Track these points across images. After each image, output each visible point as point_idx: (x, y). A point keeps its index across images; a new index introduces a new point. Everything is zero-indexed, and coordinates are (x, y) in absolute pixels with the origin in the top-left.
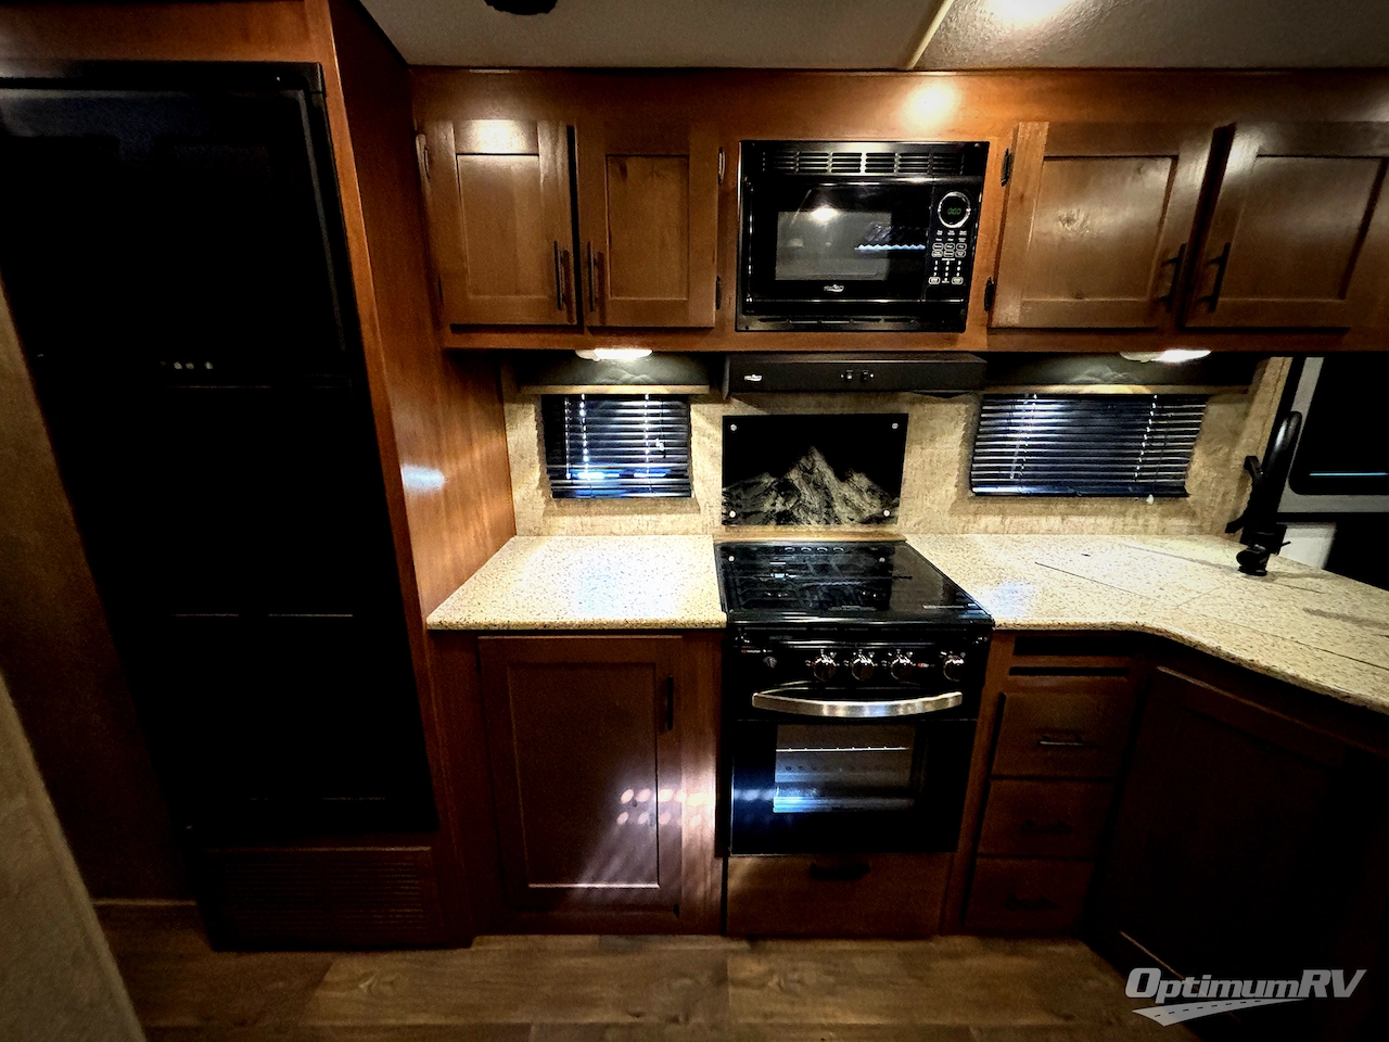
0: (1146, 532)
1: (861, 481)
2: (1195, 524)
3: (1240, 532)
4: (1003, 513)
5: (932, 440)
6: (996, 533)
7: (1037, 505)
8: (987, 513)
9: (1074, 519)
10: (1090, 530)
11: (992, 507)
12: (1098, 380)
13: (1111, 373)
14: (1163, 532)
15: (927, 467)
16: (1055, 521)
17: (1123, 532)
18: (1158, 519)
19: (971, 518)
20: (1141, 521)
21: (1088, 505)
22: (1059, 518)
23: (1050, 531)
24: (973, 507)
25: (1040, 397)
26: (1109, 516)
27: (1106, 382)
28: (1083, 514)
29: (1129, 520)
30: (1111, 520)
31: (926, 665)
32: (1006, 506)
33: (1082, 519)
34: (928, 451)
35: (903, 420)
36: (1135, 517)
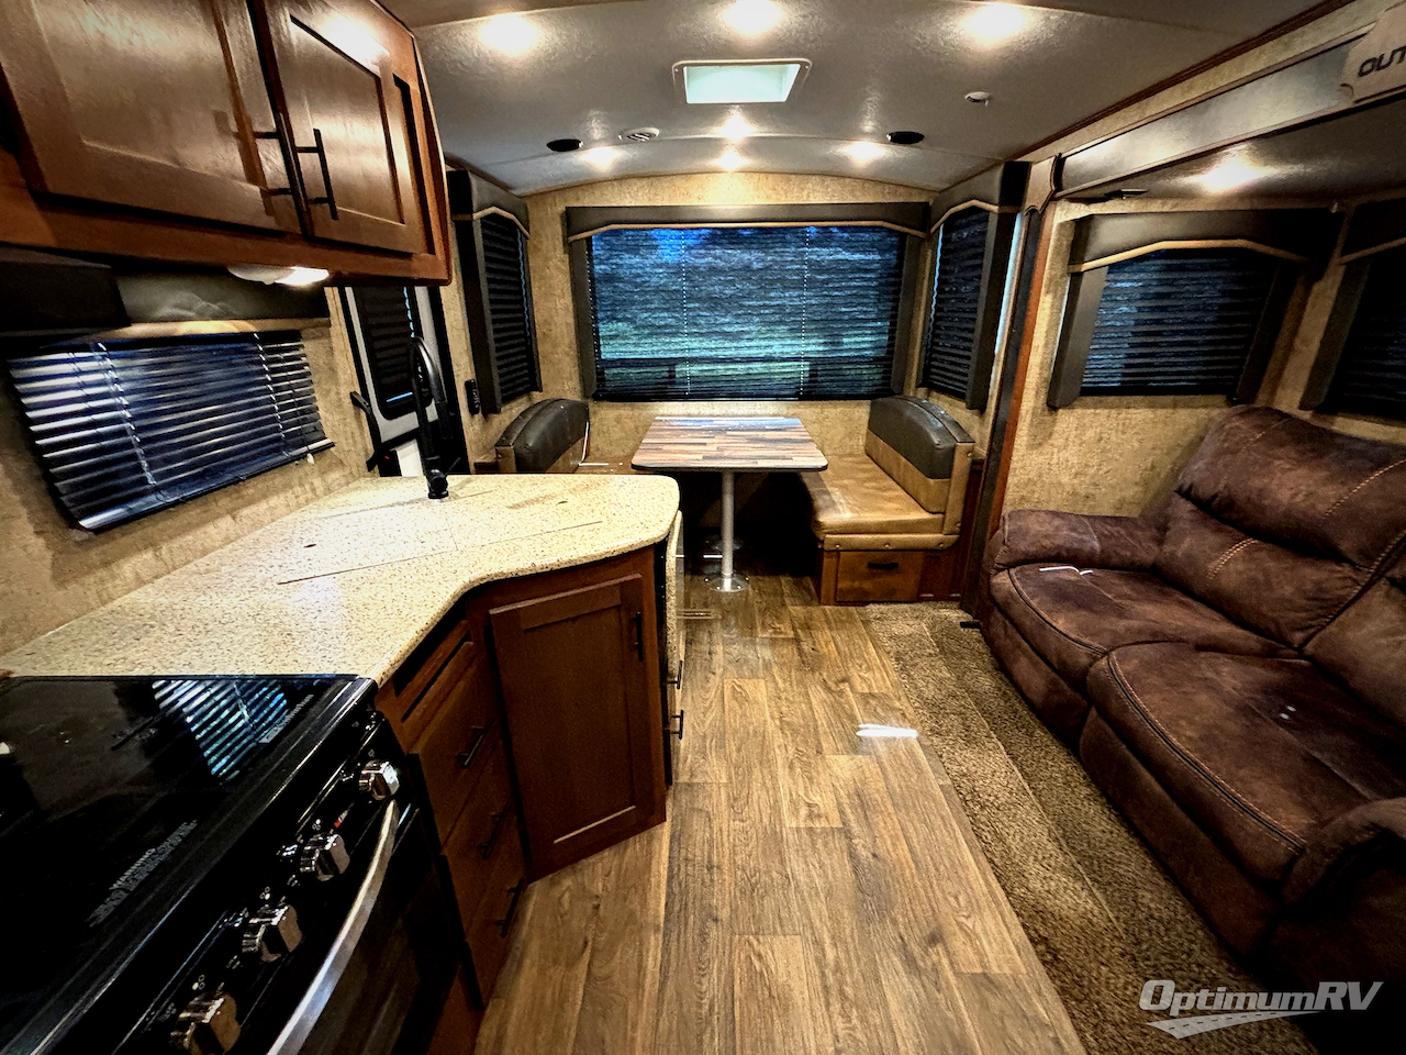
0: (318, 497)
2: (347, 471)
3: (376, 468)
4: (152, 544)
6: (156, 577)
7: (192, 513)
8: (125, 554)
9: (245, 512)
10: (269, 518)
12: (190, 314)
13: (204, 303)
14: (328, 491)
16: (226, 523)
17: (299, 506)
18: (319, 479)
19: (102, 573)
20: (307, 487)
21: (251, 488)
22: (229, 518)
23: (228, 541)
24: (94, 555)
25: (112, 346)
26: (277, 493)
27: (202, 316)
28: (251, 502)
29: (298, 490)
30: (282, 496)
31: (344, 815)
32: (150, 530)
33: (253, 508)
36: (301, 485)
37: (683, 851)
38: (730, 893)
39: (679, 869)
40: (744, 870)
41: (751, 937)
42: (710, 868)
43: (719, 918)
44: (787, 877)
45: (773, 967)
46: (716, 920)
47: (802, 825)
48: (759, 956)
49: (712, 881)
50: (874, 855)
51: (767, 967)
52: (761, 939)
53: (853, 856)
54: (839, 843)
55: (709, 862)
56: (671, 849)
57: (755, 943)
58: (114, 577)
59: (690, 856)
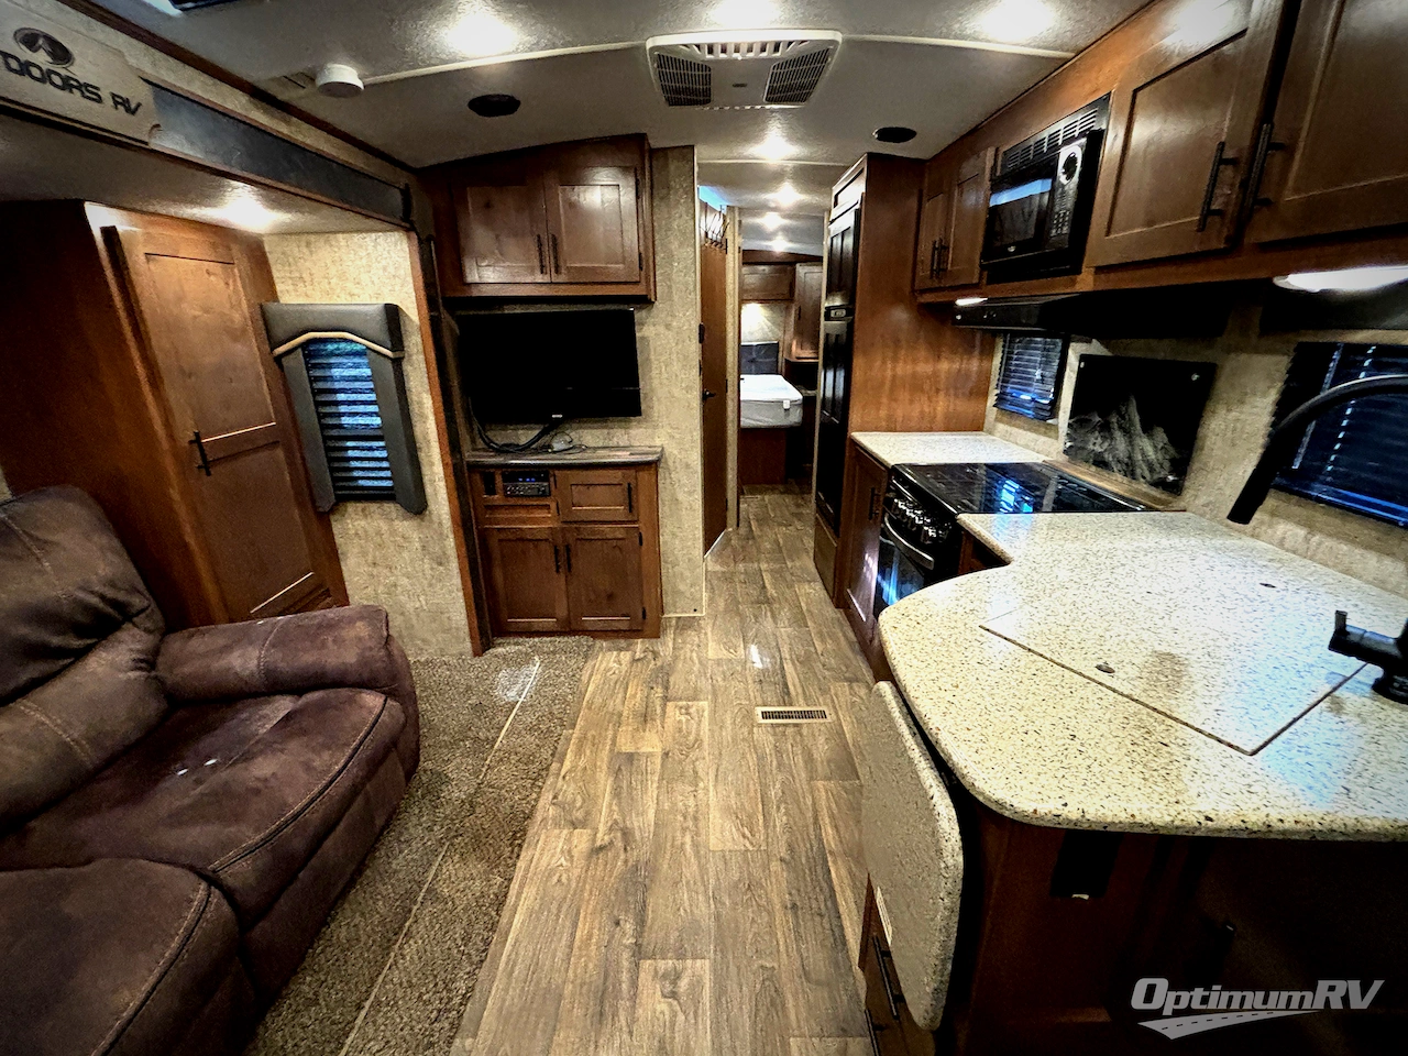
1: (1161, 436)
5: (1242, 402)
6: (1294, 552)
8: (1288, 518)
11: (1296, 510)
15: (1229, 434)
34: (1234, 414)
35: (1210, 373)
37: (827, 926)
38: (771, 883)
39: (826, 905)
40: (759, 905)
41: (751, 849)
42: (794, 906)
43: (779, 862)
44: (714, 898)
45: (734, 830)
46: (782, 860)
47: (689, 962)
48: (744, 836)
49: (790, 894)
50: (618, 923)
51: (739, 829)
52: (743, 848)
53: (641, 922)
54: (652, 938)
55: (796, 913)
56: (842, 928)
57: (748, 845)
58: (1270, 526)
59: (817, 919)
